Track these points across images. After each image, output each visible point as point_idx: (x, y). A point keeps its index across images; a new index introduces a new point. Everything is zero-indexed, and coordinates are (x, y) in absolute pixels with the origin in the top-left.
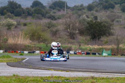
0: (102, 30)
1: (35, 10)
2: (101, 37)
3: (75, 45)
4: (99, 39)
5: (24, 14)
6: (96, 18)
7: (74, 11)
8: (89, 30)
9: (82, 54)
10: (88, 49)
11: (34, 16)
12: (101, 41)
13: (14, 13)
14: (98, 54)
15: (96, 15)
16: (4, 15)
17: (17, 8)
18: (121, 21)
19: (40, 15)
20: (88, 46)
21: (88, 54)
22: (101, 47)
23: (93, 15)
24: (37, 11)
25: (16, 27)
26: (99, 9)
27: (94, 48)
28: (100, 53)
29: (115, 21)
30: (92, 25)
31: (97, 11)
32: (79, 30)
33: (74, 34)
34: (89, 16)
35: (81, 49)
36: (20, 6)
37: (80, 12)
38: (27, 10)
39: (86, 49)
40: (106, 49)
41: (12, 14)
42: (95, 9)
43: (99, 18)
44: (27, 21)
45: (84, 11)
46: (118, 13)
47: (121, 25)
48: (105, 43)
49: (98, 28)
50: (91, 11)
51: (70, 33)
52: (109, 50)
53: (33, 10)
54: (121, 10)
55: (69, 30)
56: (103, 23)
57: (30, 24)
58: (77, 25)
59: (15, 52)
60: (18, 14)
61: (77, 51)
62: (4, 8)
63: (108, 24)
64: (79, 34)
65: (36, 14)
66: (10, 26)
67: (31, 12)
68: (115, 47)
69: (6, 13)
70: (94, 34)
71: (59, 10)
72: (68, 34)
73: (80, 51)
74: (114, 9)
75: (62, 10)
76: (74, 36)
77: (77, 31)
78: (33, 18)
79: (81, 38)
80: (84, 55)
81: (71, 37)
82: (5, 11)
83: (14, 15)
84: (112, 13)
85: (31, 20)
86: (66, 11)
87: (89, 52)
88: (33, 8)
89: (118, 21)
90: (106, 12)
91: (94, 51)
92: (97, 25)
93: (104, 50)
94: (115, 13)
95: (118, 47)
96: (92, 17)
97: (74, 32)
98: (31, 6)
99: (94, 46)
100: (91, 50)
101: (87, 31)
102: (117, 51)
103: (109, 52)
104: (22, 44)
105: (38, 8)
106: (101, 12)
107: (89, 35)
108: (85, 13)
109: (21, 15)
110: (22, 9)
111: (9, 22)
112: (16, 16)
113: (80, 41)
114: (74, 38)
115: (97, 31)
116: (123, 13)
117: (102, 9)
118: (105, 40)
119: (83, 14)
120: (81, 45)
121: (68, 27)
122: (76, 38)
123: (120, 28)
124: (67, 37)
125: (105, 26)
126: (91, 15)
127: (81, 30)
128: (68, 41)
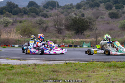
0: (84, 25)
1: (30, 10)
2: (84, 31)
3: (60, 39)
4: (82, 33)
5: (21, 13)
6: (83, 15)
7: (64, 10)
8: (73, 25)
9: (65, 46)
10: (71, 42)
11: (29, 14)
12: (84, 35)
13: (11, 12)
14: (79, 46)
15: (83, 13)
16: (3, 14)
17: (14, 8)
18: (105, 18)
19: (34, 14)
20: (71, 40)
21: (70, 46)
22: (82, 40)
23: (81, 13)
24: (32, 10)
25: (12, 24)
26: (86, 7)
27: (76, 41)
28: (81, 45)
29: (99, 17)
30: (76, 21)
31: (84, 9)
32: (65, 26)
33: (61, 29)
34: (77, 14)
35: (64, 42)
36: (17, 6)
37: (70, 11)
38: (24, 10)
39: (69, 42)
40: (86, 42)
41: (10, 13)
42: (83, 8)
43: (85, 15)
44: (23, 19)
45: (73, 9)
46: (102, 10)
47: (105, 21)
48: (88, 37)
49: (81, 23)
50: (79, 9)
51: (58, 29)
52: (88, 42)
53: (28, 9)
54: (105, 8)
55: (56, 26)
56: (86, 19)
57: (25, 21)
58: (64, 21)
59: (7, 45)
60: (15, 13)
61: (61, 44)
62: (3, 8)
63: (91, 20)
64: (66, 30)
65: (31, 13)
66: (6, 23)
67: (27, 11)
68: (94, 40)
69: (5, 13)
70: (77, 29)
71: (52, 9)
72: (56, 29)
73: (63, 44)
74: (100, 7)
75: (54, 9)
76: (61, 31)
77: (64, 27)
78: (29, 16)
79: (67, 33)
80: (67, 47)
81: (59, 32)
82: (4, 10)
83: (11, 14)
84: (97, 11)
85: (26, 18)
86: (58, 9)
87: (72, 44)
88: (29, 7)
89: (102, 18)
90: (93, 10)
91: (76, 44)
92: (80, 21)
93: (84, 43)
94: (100, 10)
95: (97, 40)
97: (61, 27)
98: (27, 6)
99: (76, 39)
100: (73, 43)
101: (71, 26)
102: (96, 43)
103: (89, 44)
104: (14, 39)
105: (33, 7)
106: (88, 10)
107: (73, 30)
108: (74, 11)
109: (18, 14)
110: (19, 8)
111: (6, 20)
112: (14, 15)
113: (66, 36)
114: (61, 33)
115: (80, 27)
116: (107, 11)
117: (89, 8)
118: (88, 34)
119: (72, 12)
120: (64, 39)
121: (56, 23)
122: (62, 33)
123: (104, 23)
124: (55, 32)
125: (87, 22)
126: (79, 12)
127: (67, 26)
128: (55, 35)
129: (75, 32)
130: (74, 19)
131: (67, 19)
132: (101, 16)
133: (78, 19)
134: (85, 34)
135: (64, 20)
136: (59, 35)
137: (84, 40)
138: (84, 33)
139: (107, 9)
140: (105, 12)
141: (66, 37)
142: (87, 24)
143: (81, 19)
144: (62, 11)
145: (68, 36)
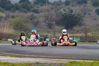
0: (74, 21)
2: (74, 26)
3: (51, 34)
4: (71, 28)
5: (13, 9)
6: (71, 11)
11: (21, 10)
12: (73, 30)
13: (4, 8)
15: (71, 9)
17: (7, 3)
18: (92, 14)
19: (25, 9)
22: (72, 35)
23: (69, 9)
24: (23, 6)
25: (5, 19)
26: (74, 4)
29: (87, 14)
30: (66, 17)
31: (72, 6)
32: (56, 21)
33: (51, 24)
34: (66, 10)
35: (55, 37)
36: (9, 2)
37: (59, 7)
38: (16, 5)
40: (76, 37)
42: (71, 4)
43: (74, 11)
44: (15, 14)
45: (62, 6)
46: (89, 7)
47: (92, 17)
48: (77, 32)
49: (71, 19)
50: (67, 6)
51: (49, 24)
52: (78, 37)
53: (20, 5)
54: (92, 5)
55: (47, 21)
56: (75, 15)
57: (17, 16)
58: (54, 17)
60: (8, 9)
61: (52, 39)
63: (80, 16)
64: (56, 25)
65: (23, 9)
67: (18, 7)
68: (84, 35)
70: (67, 25)
71: (42, 5)
72: (47, 24)
73: (54, 39)
74: (87, 4)
75: (44, 5)
76: (52, 26)
77: (54, 22)
78: (20, 12)
79: (57, 28)
81: (49, 27)
83: (4, 10)
84: (85, 7)
85: (18, 13)
86: (48, 6)
89: (89, 14)
90: (80, 6)
92: (70, 17)
93: (74, 37)
94: (87, 7)
95: (86, 35)
96: (69, 10)
98: (19, 2)
101: (62, 22)
102: (85, 38)
103: (79, 39)
104: (7, 33)
105: (25, 4)
106: (76, 7)
110: (11, 4)
114: (51, 28)
115: (70, 22)
116: (94, 7)
117: (77, 4)
118: (77, 29)
119: (61, 9)
120: (55, 33)
121: (46, 18)
122: (53, 28)
123: (91, 19)
124: (46, 27)
125: (77, 17)
126: (67, 9)
127: (57, 21)
128: (46, 30)
129: (65, 27)
130: (64, 14)
131: (57, 15)
132: (88, 13)
133: (68, 15)
134: (75, 29)
135: (54, 15)
136: (50, 30)
137: (75, 35)
138: (73, 28)
139: (94, 6)
140: (92, 8)
141: (57, 31)
142: (76, 20)
143: (71, 15)
144: (52, 7)
145: (58, 31)
